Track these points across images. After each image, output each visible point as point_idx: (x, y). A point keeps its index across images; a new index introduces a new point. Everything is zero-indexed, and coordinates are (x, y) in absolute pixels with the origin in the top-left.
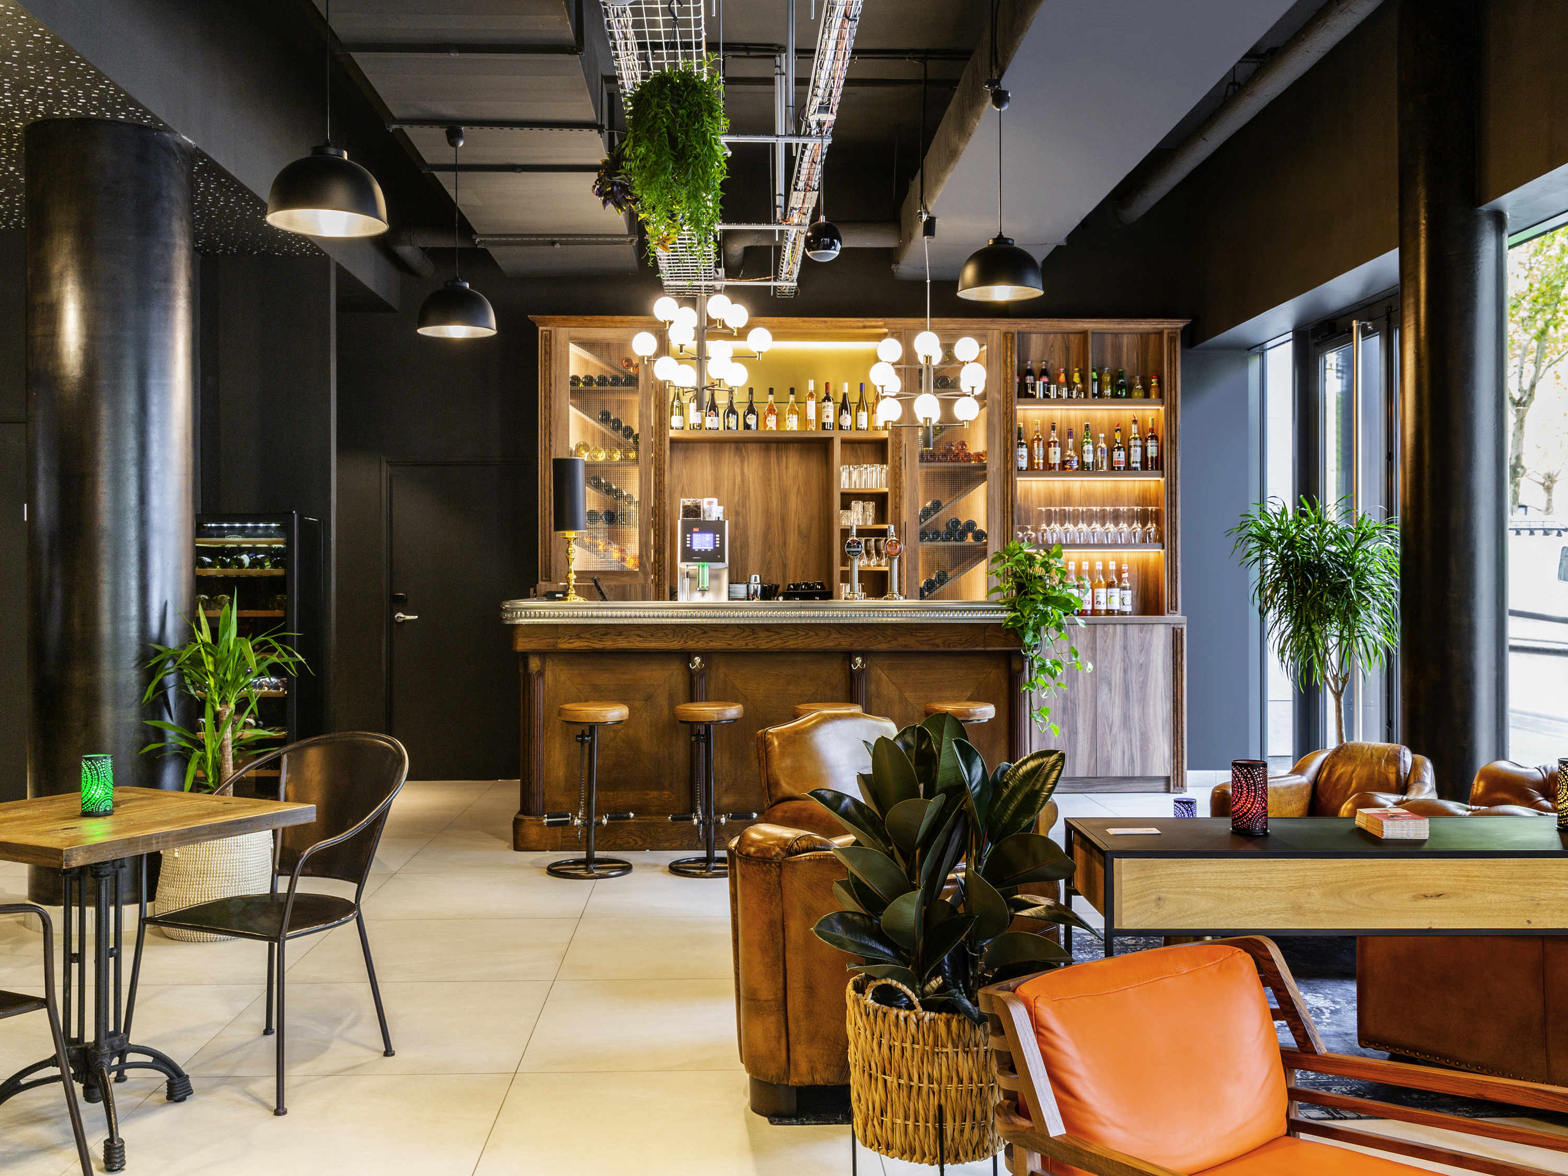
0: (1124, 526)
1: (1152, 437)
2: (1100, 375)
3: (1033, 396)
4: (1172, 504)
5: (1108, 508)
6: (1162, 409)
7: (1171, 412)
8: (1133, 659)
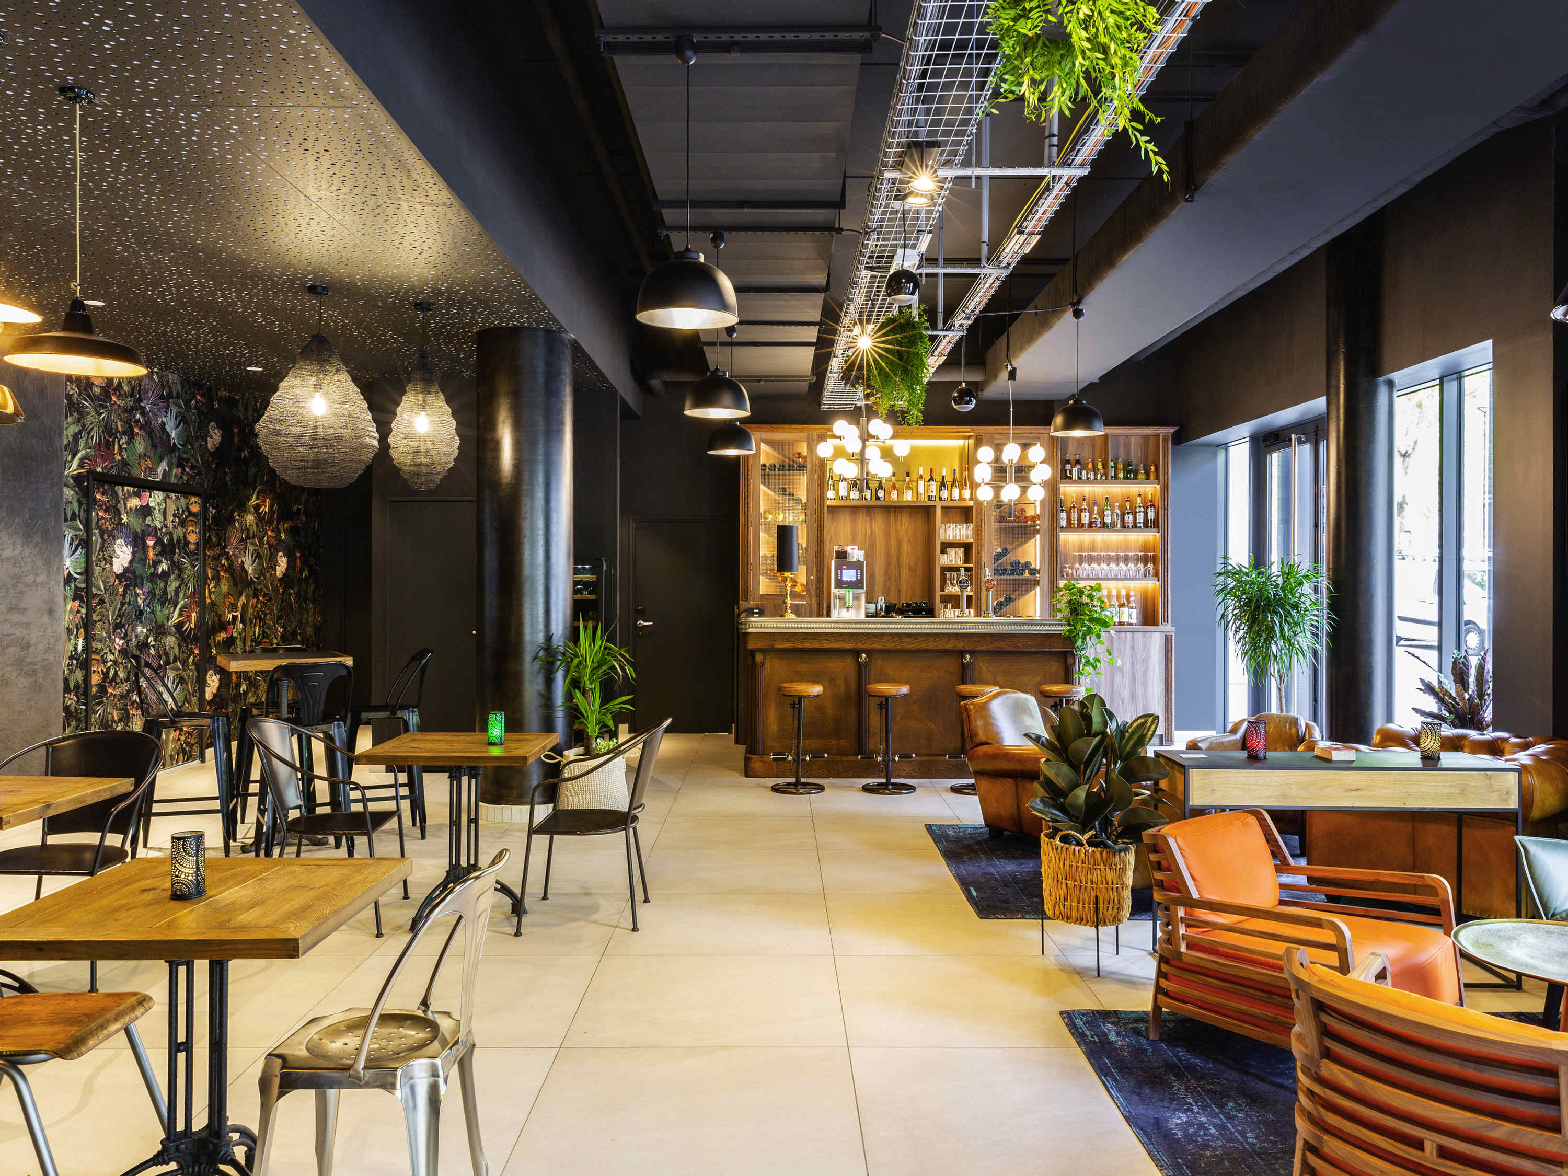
0: (1131, 565)
1: (1151, 506)
2: (1116, 464)
3: (1070, 478)
4: (1165, 551)
5: (1121, 554)
6: (1158, 487)
7: (1165, 489)
8: (1138, 656)
